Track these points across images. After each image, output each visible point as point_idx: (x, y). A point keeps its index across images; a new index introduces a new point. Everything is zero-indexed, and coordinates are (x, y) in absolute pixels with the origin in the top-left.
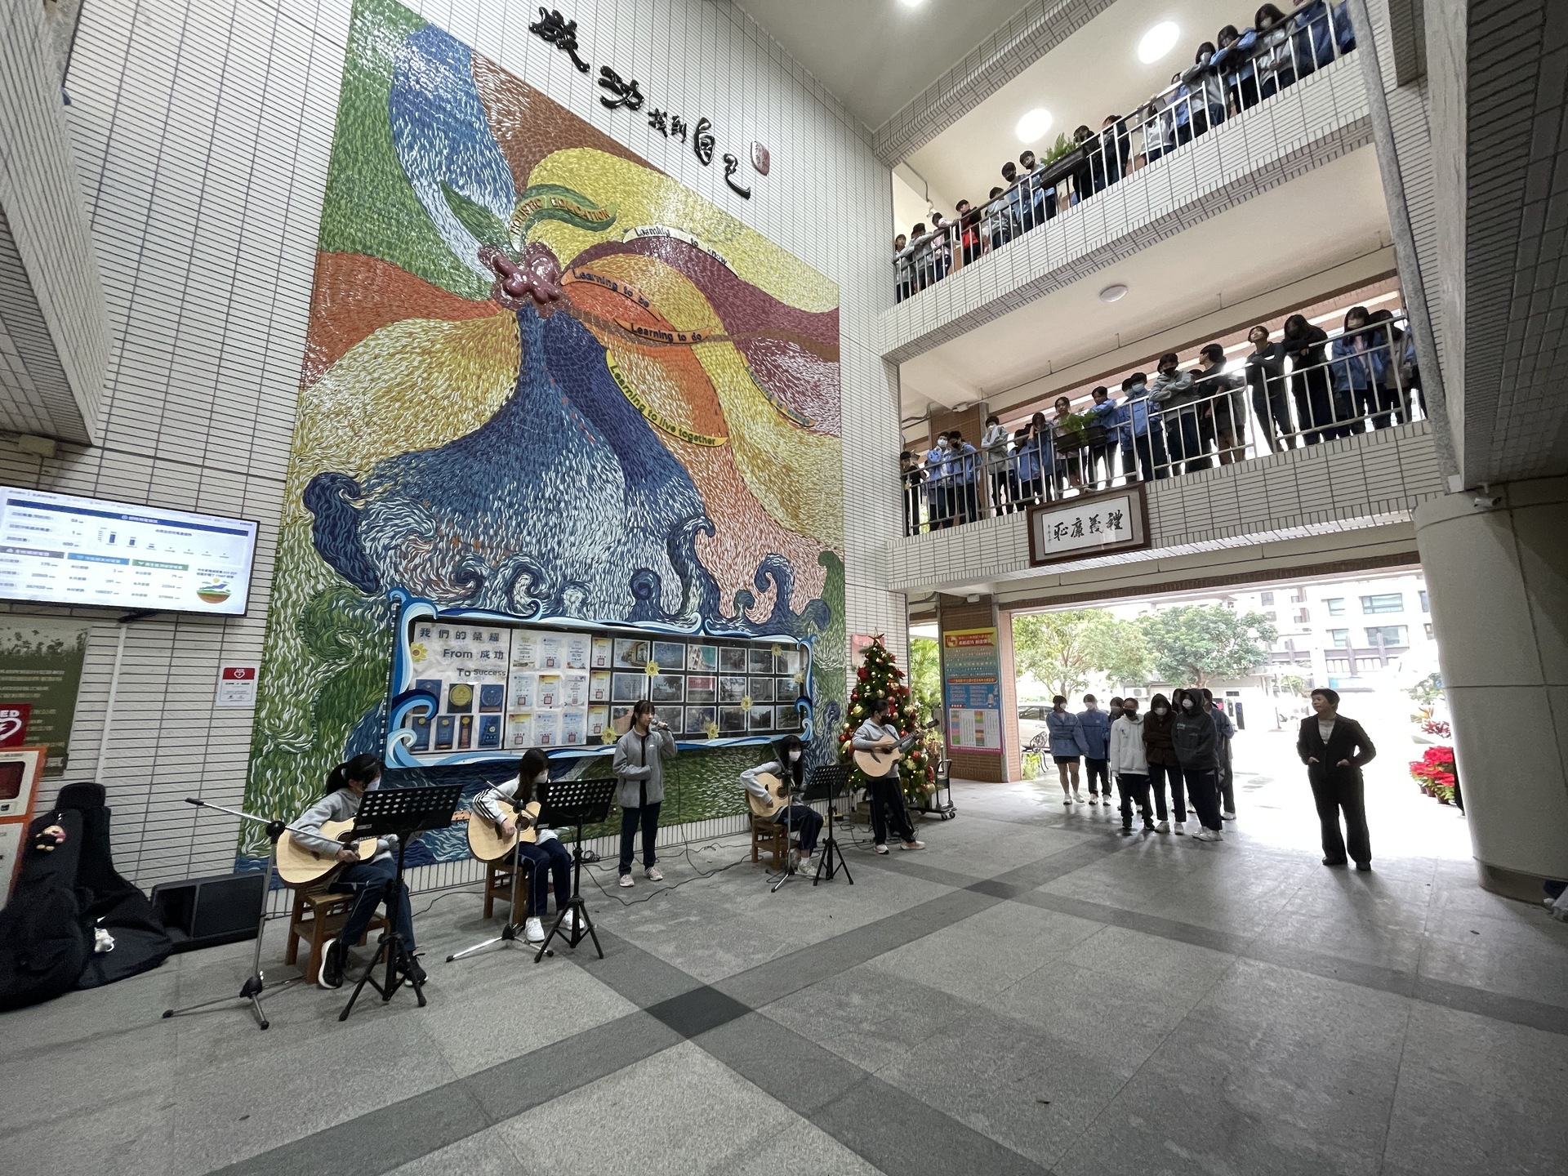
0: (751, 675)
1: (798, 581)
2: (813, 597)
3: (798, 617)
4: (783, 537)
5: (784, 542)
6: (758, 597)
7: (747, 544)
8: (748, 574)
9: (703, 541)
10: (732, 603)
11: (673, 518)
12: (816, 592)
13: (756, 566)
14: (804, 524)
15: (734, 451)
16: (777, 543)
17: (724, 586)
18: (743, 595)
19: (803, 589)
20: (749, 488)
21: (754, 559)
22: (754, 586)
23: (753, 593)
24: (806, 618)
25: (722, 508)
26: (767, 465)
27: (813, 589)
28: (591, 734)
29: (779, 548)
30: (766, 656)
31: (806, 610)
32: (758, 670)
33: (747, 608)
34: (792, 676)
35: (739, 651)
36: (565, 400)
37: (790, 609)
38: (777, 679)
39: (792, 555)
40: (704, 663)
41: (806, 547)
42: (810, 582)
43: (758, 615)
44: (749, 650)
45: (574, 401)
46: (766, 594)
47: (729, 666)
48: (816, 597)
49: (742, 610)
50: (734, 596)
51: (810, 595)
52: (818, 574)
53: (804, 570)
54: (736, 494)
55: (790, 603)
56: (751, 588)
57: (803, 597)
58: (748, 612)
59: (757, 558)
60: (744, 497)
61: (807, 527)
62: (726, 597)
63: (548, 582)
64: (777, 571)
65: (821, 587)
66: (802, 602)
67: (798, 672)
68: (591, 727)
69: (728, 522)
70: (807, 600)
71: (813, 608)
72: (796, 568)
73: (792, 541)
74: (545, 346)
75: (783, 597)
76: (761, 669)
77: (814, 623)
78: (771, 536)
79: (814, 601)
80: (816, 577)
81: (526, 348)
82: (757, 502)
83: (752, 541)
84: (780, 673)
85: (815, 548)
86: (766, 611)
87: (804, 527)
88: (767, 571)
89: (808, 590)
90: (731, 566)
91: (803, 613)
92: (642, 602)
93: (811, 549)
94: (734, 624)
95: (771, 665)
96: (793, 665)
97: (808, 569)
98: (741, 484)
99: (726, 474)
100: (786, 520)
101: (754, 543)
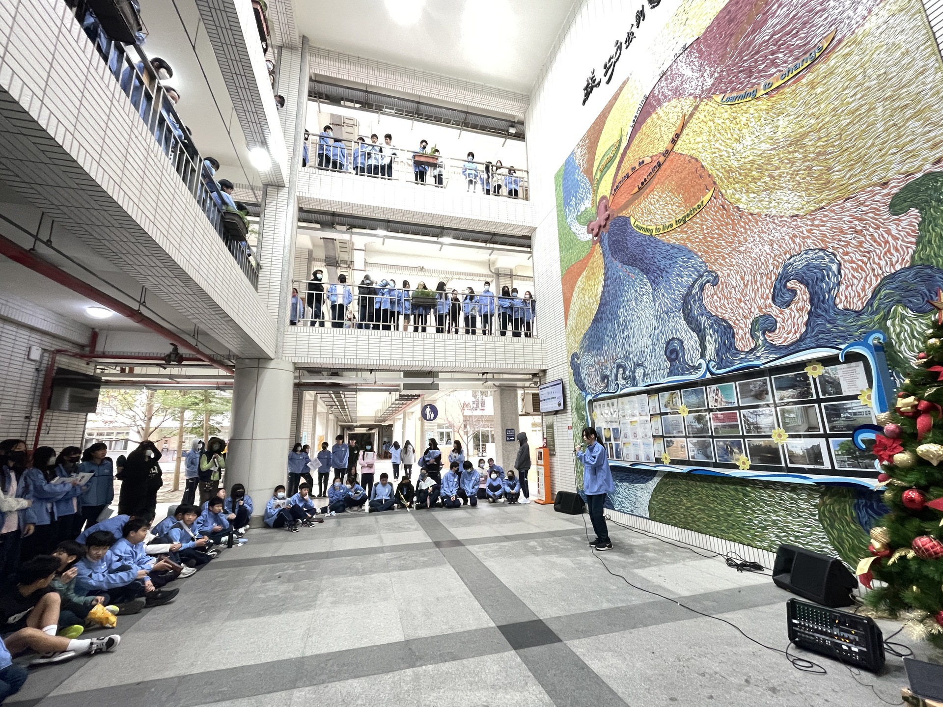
0: (780, 404)
1: (848, 265)
2: (889, 270)
3: (859, 313)
4: (807, 225)
5: (809, 231)
6: (781, 316)
7: (755, 267)
8: (762, 298)
9: (709, 294)
10: (748, 335)
11: (684, 291)
12: (894, 260)
13: (772, 283)
14: (844, 182)
15: (723, 191)
16: (797, 240)
17: (737, 322)
18: (760, 321)
19: (862, 270)
20: (746, 211)
21: (767, 278)
22: (773, 305)
23: (773, 314)
24: (877, 309)
25: (722, 252)
26: (765, 167)
27: (886, 260)
28: (657, 456)
29: (803, 243)
30: (798, 379)
31: (876, 296)
32: (788, 398)
33: (767, 333)
34: (855, 397)
35: (760, 381)
36: (620, 265)
37: (838, 309)
38: (822, 405)
39: (828, 238)
40: (723, 400)
41: (855, 210)
42: (878, 251)
43: (785, 335)
44: (772, 377)
45: (623, 262)
46: (792, 306)
47: (750, 399)
48: (898, 267)
49: (761, 338)
50: (750, 327)
51: (880, 272)
52: (894, 232)
53: (859, 242)
54: (733, 229)
55: (838, 300)
56: (768, 310)
57: (866, 281)
58: (770, 337)
59: (771, 275)
60: (742, 224)
61: (851, 182)
62: (741, 331)
63: (629, 369)
64: (804, 273)
65: (909, 245)
66: (864, 289)
67: (865, 390)
68: (656, 452)
69: (730, 261)
70: (874, 281)
71: (893, 286)
72: (841, 250)
73: (823, 221)
74: (610, 246)
75: (822, 298)
76: (794, 395)
77: (900, 309)
78: (787, 238)
79: (893, 276)
80: (890, 239)
81: (604, 255)
82: (759, 217)
83: (760, 260)
84: (827, 396)
85: (877, 198)
86: (796, 327)
87: (845, 186)
88: (788, 281)
89: (875, 266)
90: (740, 300)
91: (870, 303)
92: (674, 363)
93: (868, 206)
94: (754, 355)
95: (810, 389)
96: (852, 383)
97: (868, 237)
98: (736, 215)
99: (719, 220)
100: (808, 202)
101: (763, 261)
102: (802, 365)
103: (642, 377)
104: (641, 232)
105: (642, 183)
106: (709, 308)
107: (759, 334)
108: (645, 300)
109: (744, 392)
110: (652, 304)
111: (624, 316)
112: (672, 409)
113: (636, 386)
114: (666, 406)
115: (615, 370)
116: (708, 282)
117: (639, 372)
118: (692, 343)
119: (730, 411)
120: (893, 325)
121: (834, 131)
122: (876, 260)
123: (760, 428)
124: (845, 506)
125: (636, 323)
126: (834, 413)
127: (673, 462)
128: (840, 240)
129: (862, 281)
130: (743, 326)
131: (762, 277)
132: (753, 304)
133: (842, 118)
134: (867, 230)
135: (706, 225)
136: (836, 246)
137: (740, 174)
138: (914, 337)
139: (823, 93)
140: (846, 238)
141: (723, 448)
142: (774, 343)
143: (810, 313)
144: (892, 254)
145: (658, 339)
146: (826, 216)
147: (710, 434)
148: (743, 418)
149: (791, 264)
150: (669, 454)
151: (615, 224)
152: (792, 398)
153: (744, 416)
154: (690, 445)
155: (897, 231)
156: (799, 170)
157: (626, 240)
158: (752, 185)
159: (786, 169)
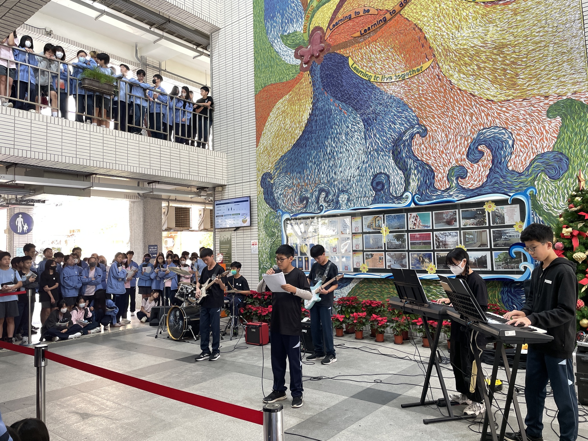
0: (463, 229)
1: (518, 142)
2: (541, 151)
3: (520, 174)
4: (498, 109)
5: (499, 114)
6: (471, 168)
7: (457, 130)
8: (460, 153)
9: (418, 142)
10: (445, 179)
11: (395, 135)
12: (545, 145)
13: (468, 144)
14: (525, 87)
15: (440, 65)
16: (490, 118)
17: (438, 168)
18: (455, 170)
19: (526, 147)
20: (456, 86)
21: (465, 139)
22: (467, 160)
23: (466, 166)
24: (531, 173)
25: (432, 112)
26: (475, 57)
27: (540, 144)
28: (355, 267)
29: (493, 121)
30: (478, 212)
31: (531, 165)
32: (470, 225)
33: (460, 179)
34: (511, 226)
35: (451, 212)
36: (332, 99)
37: (509, 169)
38: (492, 230)
39: (509, 122)
40: (421, 224)
41: (528, 108)
42: (537, 138)
43: (472, 182)
44: (461, 210)
45: (335, 97)
46: (480, 163)
47: (443, 224)
48: (546, 150)
49: (455, 182)
50: (448, 172)
51: (536, 151)
52: (547, 128)
53: (527, 129)
54: (444, 97)
55: (509, 164)
56: (463, 163)
57: (527, 154)
58: (461, 182)
59: (468, 138)
60: (452, 95)
61: (529, 88)
62: (440, 175)
63: (332, 193)
64: (491, 141)
65: (553, 138)
66: (525, 159)
67: (518, 222)
68: (355, 263)
69: (439, 121)
70: (532, 156)
71: (541, 161)
72: (515, 132)
73: (508, 110)
74: (321, 77)
75: (500, 161)
76: (474, 223)
77: (543, 175)
78: (483, 114)
79: (543, 155)
80: (544, 132)
81: (314, 85)
82: (465, 93)
83: (462, 126)
84: (495, 225)
85: (542, 104)
86: (480, 177)
87: (525, 90)
88: (480, 145)
89: (533, 146)
90: (443, 152)
91: (527, 169)
92: (379, 193)
93: (536, 107)
94: (448, 193)
95: (484, 219)
96: (511, 217)
97: (532, 127)
98: (448, 87)
99: (434, 86)
100: (501, 94)
101: (464, 127)
102: (482, 204)
103: (346, 201)
104: (359, 75)
105: (365, 31)
106: (416, 153)
107: (454, 179)
108: (356, 137)
109: (439, 219)
110: (363, 141)
111: (332, 146)
112: (374, 229)
113: (339, 208)
114: (369, 227)
115: (317, 193)
116: (418, 133)
117: (343, 198)
118: (398, 179)
119: (426, 233)
120: (538, 184)
121: (524, 51)
122: (535, 143)
123: (447, 245)
124: (495, 292)
125: (344, 155)
126: (498, 236)
127: (371, 271)
128: (516, 125)
129: (525, 154)
130: (443, 171)
131: (461, 138)
132: (452, 157)
133: (530, 44)
134: (533, 123)
135: (422, 87)
136: (514, 128)
137: (456, 56)
138: (548, 193)
139: (520, 21)
140: (520, 124)
141: (416, 259)
142: (464, 186)
143: (491, 169)
144: (544, 142)
145: (366, 172)
146: (510, 107)
147: (407, 249)
148: (435, 238)
149: (482, 134)
150: (368, 265)
151: (331, 58)
152: (472, 225)
153: (436, 236)
154: (388, 257)
155: (548, 128)
156: (498, 69)
157: (342, 77)
158: (464, 68)
159: (489, 65)
